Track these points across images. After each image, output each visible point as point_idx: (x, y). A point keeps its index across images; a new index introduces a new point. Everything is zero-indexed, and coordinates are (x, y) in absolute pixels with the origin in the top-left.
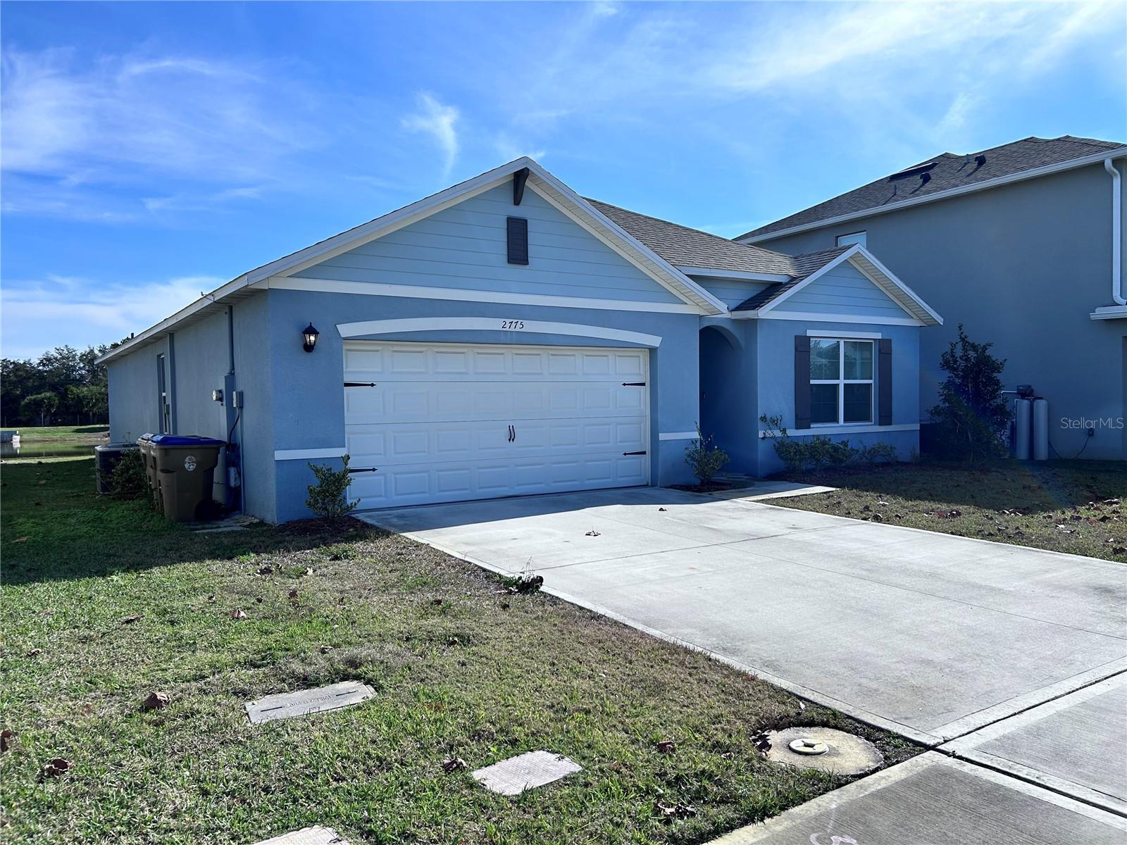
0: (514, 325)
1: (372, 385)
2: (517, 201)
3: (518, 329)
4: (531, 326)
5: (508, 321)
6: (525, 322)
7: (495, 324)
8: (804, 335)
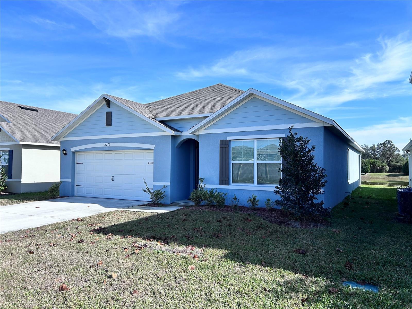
0: (108, 144)
1: (82, 163)
2: (109, 107)
3: (109, 146)
4: (112, 145)
5: (106, 143)
6: (110, 144)
7: (102, 145)
8: (226, 139)
